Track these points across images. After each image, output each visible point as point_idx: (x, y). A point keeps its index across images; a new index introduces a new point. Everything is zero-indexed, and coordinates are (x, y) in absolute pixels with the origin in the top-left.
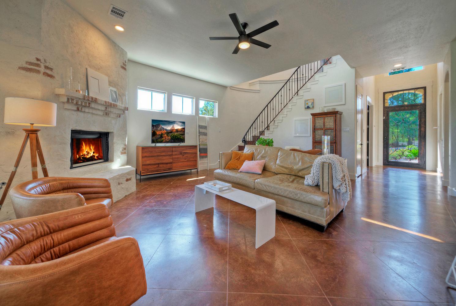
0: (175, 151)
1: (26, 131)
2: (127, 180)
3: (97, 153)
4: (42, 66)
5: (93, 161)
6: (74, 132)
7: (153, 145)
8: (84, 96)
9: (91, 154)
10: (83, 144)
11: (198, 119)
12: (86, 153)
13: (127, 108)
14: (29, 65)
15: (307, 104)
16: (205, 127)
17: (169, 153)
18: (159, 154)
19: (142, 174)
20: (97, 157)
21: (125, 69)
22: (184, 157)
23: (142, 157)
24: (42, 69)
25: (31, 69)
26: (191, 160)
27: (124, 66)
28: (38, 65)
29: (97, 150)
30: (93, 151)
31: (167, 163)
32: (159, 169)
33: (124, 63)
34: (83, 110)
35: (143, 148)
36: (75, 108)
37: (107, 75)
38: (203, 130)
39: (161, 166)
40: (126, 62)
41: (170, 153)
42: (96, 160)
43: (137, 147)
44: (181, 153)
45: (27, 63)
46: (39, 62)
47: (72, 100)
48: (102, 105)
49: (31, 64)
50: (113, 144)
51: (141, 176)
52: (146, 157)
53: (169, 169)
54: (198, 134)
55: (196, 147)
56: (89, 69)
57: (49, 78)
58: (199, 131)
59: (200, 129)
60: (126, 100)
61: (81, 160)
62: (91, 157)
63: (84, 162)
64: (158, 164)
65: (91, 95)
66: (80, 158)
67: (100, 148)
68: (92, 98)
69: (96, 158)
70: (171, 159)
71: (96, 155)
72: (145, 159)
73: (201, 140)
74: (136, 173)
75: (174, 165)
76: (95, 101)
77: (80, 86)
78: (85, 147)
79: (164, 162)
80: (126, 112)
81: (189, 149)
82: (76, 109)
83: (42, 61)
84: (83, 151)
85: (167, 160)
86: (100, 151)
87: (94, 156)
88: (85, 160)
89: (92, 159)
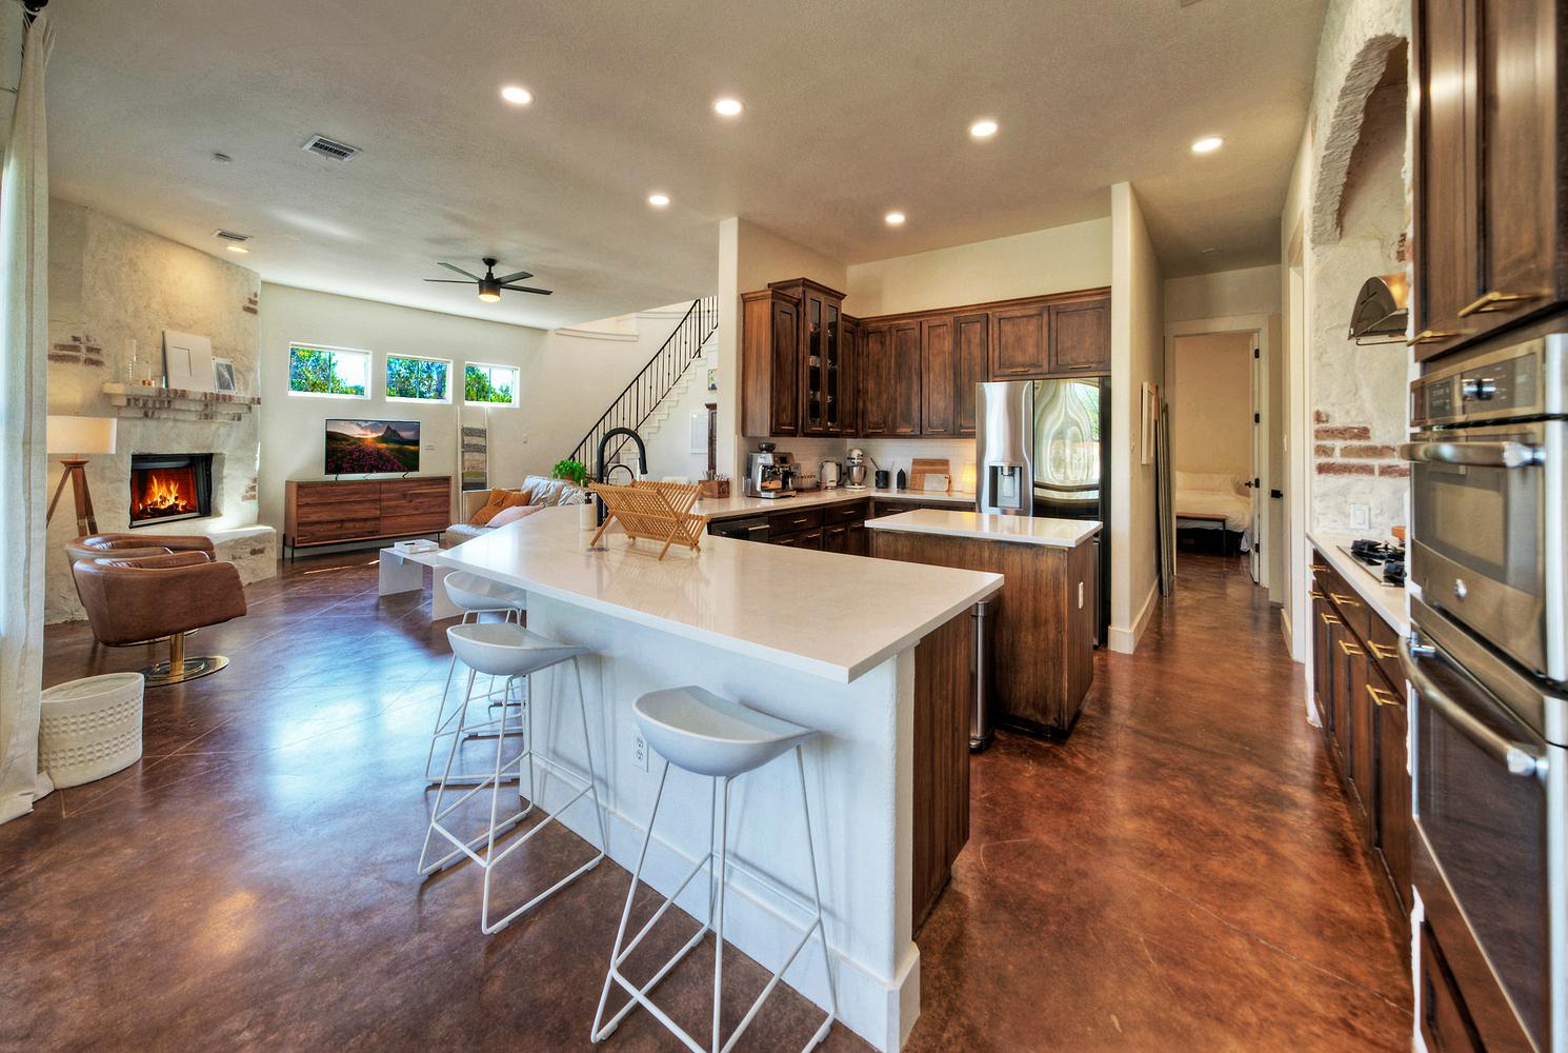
0: (389, 491)
1: (66, 463)
2: (254, 552)
3: (183, 499)
4: (84, 350)
5: (173, 514)
6: (137, 458)
7: (332, 477)
8: (160, 390)
9: (171, 501)
10: (152, 482)
11: (462, 412)
12: (159, 500)
13: (259, 399)
14: (61, 350)
15: (712, 379)
16: (482, 433)
17: (370, 496)
18: (342, 498)
19: (297, 545)
20: (183, 507)
21: (254, 311)
22: (412, 504)
23: (299, 506)
24: (83, 354)
25: (64, 355)
26: (432, 510)
27: (252, 306)
28: (76, 349)
29: (183, 493)
30: (174, 494)
31: (365, 520)
32: (344, 532)
33: (253, 298)
34: (156, 415)
35: (301, 486)
37: (207, 335)
38: (475, 440)
39: (347, 525)
40: (256, 295)
41: (376, 497)
42: (179, 513)
43: (288, 483)
44: (405, 496)
45: (56, 346)
46: (77, 343)
47: (137, 400)
48: (194, 401)
49: (63, 347)
50: (221, 480)
51: (294, 548)
52: (307, 505)
53: (371, 533)
54: (460, 450)
55: (446, 480)
56: (168, 333)
57: (93, 366)
58: (463, 441)
59: (465, 438)
60: (256, 380)
61: (149, 514)
62: (170, 507)
63: (154, 516)
64: (342, 521)
65: (173, 386)
66: (145, 509)
67: (191, 488)
68: (176, 391)
69: (180, 509)
70: (376, 509)
71: (182, 503)
72: (306, 509)
73: (467, 464)
74: (284, 544)
75: (385, 523)
76: (183, 395)
77: (150, 371)
78: (159, 488)
79: (360, 515)
80: (255, 407)
81: (427, 485)
82: (142, 415)
83: (84, 339)
84: (152, 495)
85: (363, 511)
86: (192, 495)
87: (177, 505)
88: (157, 513)
89: (172, 510)
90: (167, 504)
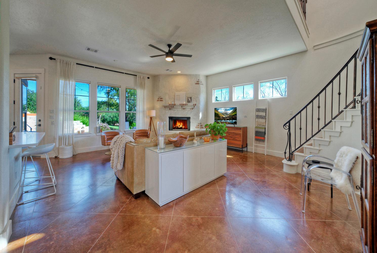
6: (170, 117)
9: (181, 126)
11: (257, 102)
21: (198, 84)
22: (230, 136)
24: (159, 99)
26: (236, 139)
29: (184, 125)
30: (182, 125)
33: (198, 81)
34: (172, 109)
36: (169, 109)
42: (183, 129)
47: (167, 106)
57: (161, 101)
58: (256, 114)
59: (258, 112)
63: (177, 129)
66: (175, 127)
67: (186, 124)
71: (183, 127)
78: (178, 123)
83: (160, 97)
84: (177, 125)
87: (182, 127)
88: (178, 128)
89: (181, 128)
90: (180, 127)
